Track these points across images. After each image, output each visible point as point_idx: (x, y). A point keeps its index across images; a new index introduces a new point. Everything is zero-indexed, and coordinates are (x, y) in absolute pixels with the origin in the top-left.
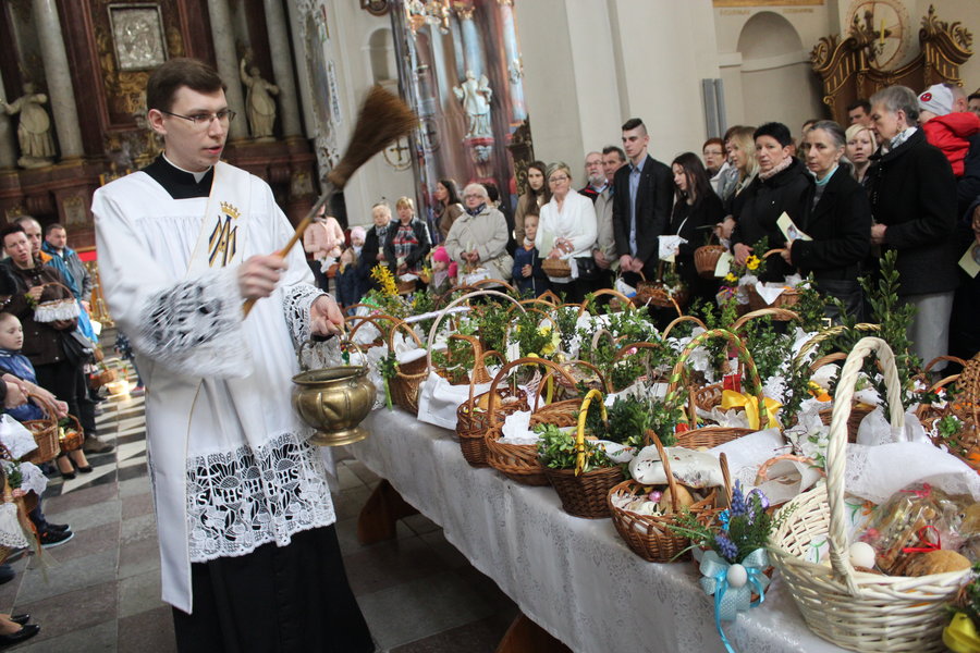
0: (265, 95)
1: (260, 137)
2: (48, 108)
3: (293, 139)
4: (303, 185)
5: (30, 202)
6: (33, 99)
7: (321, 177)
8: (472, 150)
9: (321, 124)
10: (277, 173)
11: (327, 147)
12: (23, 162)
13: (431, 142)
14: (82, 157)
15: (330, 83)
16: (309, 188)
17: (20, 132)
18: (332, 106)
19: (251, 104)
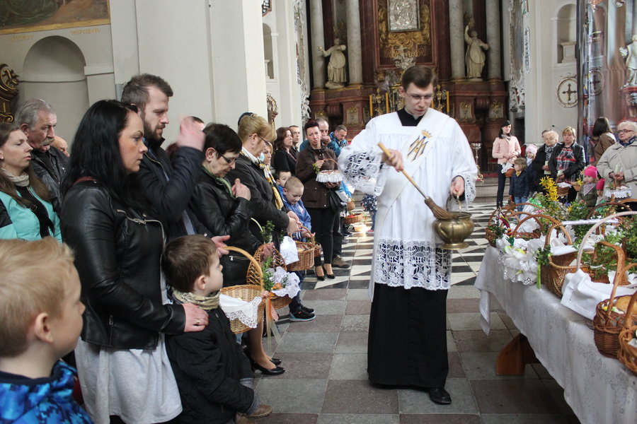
0: (479, 50)
1: (472, 78)
2: (346, 53)
3: (494, 80)
4: (497, 112)
5: (328, 109)
6: (339, 48)
7: (510, 108)
8: (627, 96)
9: (515, 71)
10: (480, 102)
11: (517, 87)
12: (328, 85)
13: (595, 88)
14: (361, 84)
15: (525, 43)
16: (501, 115)
17: (329, 67)
18: (524, 59)
19: (469, 55)
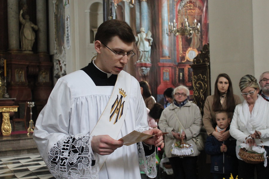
0: (31, 29)
1: (25, 50)
3: (42, 54)
4: (44, 78)
7: (55, 75)
8: (139, 69)
9: (58, 48)
10: (31, 70)
11: (60, 60)
15: (66, 27)
16: (48, 80)
18: (65, 39)
19: (23, 33)
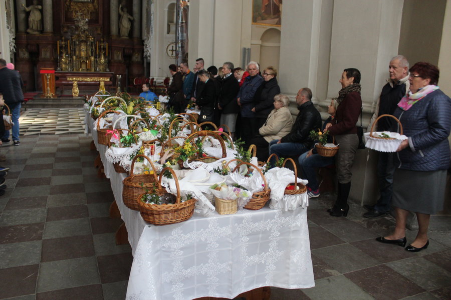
0: (128, 20)
1: (123, 36)
2: (41, 11)
3: (136, 39)
4: (137, 58)
5: (29, 47)
6: (36, 7)
7: (144, 56)
9: (147, 35)
10: (127, 51)
11: (147, 44)
12: (29, 31)
14: (52, 33)
15: (151, 20)
16: (140, 59)
17: (29, 19)
18: (151, 29)
